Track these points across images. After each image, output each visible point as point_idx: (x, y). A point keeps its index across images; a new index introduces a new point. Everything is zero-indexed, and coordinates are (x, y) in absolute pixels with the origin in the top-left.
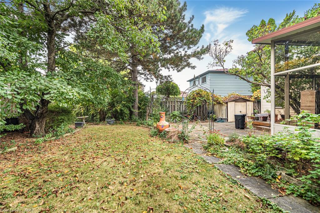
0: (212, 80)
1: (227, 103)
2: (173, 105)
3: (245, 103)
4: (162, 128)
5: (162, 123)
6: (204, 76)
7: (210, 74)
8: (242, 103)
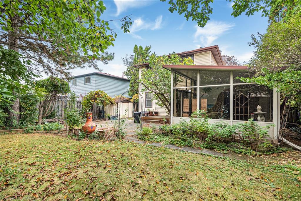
0: (97, 81)
1: (117, 103)
2: (63, 105)
3: (128, 103)
4: (91, 129)
5: (91, 124)
6: (88, 77)
7: (95, 76)
8: (126, 103)
